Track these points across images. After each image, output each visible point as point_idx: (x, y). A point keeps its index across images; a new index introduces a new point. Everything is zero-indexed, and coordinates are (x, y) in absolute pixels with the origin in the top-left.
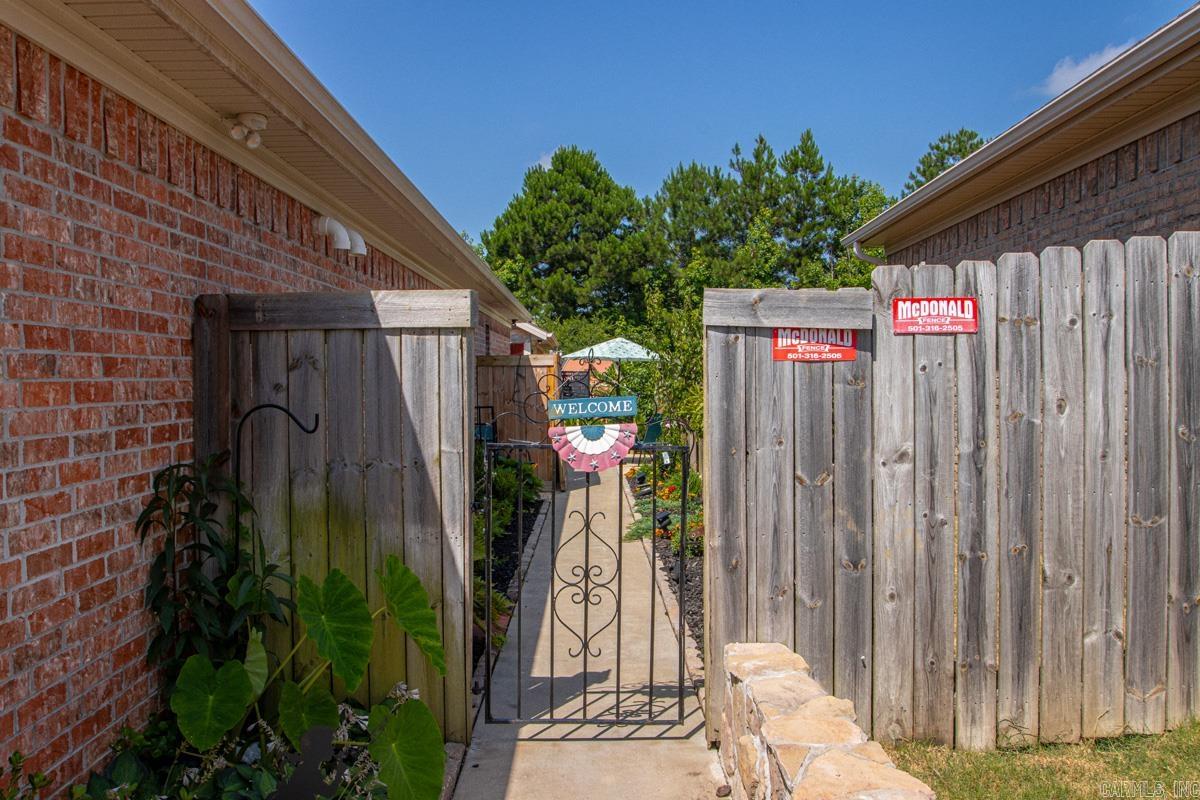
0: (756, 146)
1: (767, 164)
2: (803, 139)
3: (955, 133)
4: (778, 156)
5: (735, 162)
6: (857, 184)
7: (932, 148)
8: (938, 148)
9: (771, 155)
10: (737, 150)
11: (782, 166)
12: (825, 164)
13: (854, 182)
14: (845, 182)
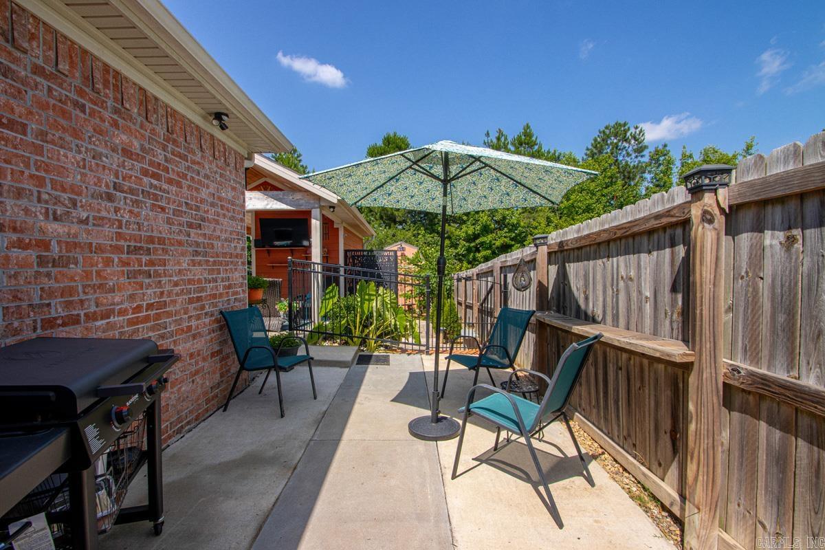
0: (497, 135)
1: (504, 143)
2: (524, 129)
3: (612, 124)
4: (510, 139)
5: (486, 141)
6: (557, 154)
7: (600, 132)
8: (604, 132)
9: (506, 139)
10: (488, 135)
11: (512, 144)
12: (538, 141)
13: (555, 153)
14: (549, 152)
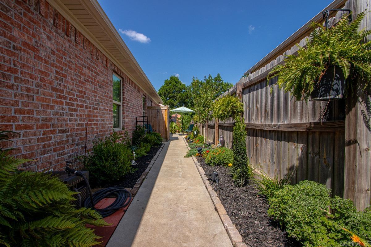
0: (209, 76)
1: (211, 80)
2: (218, 75)
4: (213, 78)
5: (205, 79)
6: (228, 84)
9: (212, 78)
10: (205, 77)
11: (214, 80)
12: (222, 80)
13: (227, 83)
14: (226, 83)
